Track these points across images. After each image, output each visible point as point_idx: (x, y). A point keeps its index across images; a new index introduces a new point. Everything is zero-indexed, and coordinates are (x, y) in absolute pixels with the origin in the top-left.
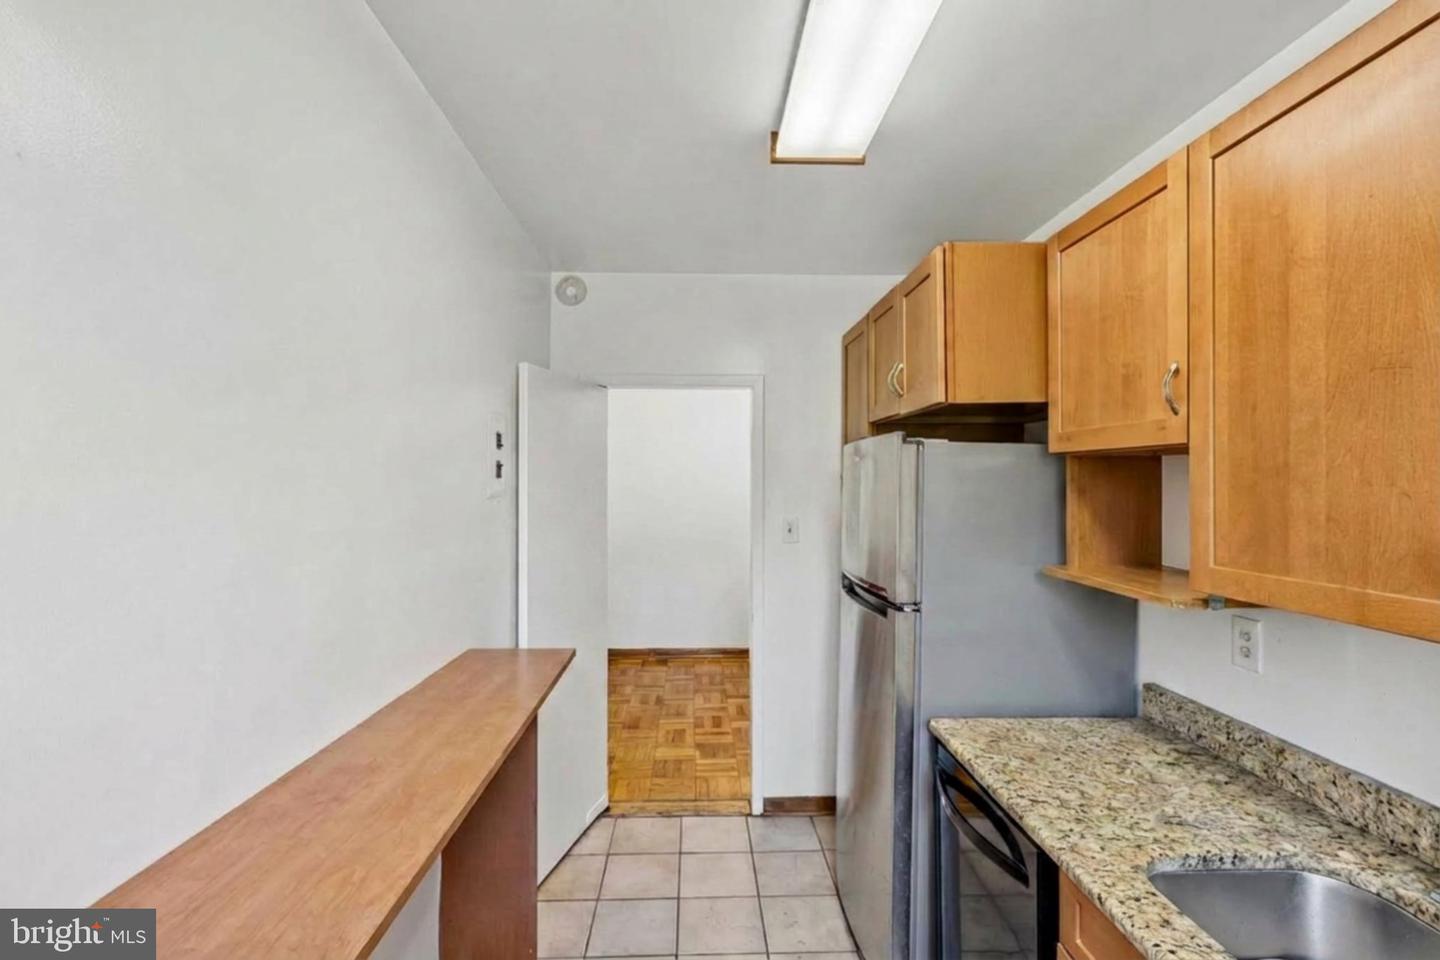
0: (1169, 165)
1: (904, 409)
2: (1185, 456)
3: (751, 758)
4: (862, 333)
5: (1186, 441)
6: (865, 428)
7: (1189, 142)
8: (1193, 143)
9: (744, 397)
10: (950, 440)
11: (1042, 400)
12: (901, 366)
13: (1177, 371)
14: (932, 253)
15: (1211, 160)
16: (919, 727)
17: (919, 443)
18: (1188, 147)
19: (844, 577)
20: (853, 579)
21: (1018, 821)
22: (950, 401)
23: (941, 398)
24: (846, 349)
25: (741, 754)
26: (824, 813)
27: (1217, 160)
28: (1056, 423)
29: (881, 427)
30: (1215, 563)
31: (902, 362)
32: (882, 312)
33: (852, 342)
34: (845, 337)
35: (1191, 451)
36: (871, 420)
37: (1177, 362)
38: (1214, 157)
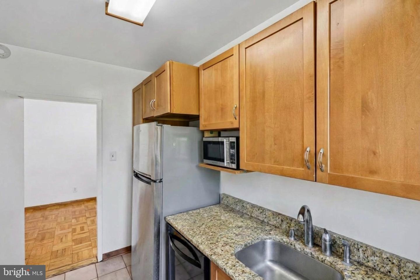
0: (234, 48)
1: (156, 114)
2: (238, 131)
3: (97, 240)
4: (140, 89)
5: (238, 127)
6: (141, 120)
7: (239, 43)
8: (240, 43)
9: (93, 108)
10: (171, 125)
11: (197, 114)
12: (154, 100)
13: (236, 107)
14: (166, 63)
15: (245, 49)
16: (162, 220)
17: (161, 126)
18: (239, 44)
19: (134, 172)
20: (137, 172)
21: (197, 247)
22: (172, 112)
23: (169, 111)
24: (134, 93)
25: (93, 239)
26: (126, 253)
27: (246, 49)
28: (202, 122)
29: (147, 120)
30: (246, 161)
31: (155, 99)
32: (147, 82)
33: (136, 91)
34: (133, 90)
35: (240, 130)
36: (144, 118)
37: (236, 105)
38: (246, 48)
